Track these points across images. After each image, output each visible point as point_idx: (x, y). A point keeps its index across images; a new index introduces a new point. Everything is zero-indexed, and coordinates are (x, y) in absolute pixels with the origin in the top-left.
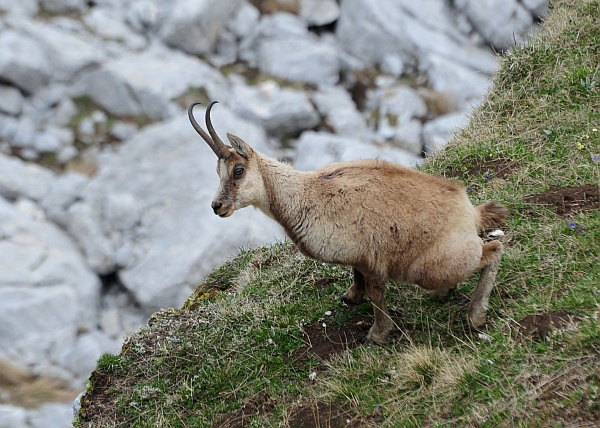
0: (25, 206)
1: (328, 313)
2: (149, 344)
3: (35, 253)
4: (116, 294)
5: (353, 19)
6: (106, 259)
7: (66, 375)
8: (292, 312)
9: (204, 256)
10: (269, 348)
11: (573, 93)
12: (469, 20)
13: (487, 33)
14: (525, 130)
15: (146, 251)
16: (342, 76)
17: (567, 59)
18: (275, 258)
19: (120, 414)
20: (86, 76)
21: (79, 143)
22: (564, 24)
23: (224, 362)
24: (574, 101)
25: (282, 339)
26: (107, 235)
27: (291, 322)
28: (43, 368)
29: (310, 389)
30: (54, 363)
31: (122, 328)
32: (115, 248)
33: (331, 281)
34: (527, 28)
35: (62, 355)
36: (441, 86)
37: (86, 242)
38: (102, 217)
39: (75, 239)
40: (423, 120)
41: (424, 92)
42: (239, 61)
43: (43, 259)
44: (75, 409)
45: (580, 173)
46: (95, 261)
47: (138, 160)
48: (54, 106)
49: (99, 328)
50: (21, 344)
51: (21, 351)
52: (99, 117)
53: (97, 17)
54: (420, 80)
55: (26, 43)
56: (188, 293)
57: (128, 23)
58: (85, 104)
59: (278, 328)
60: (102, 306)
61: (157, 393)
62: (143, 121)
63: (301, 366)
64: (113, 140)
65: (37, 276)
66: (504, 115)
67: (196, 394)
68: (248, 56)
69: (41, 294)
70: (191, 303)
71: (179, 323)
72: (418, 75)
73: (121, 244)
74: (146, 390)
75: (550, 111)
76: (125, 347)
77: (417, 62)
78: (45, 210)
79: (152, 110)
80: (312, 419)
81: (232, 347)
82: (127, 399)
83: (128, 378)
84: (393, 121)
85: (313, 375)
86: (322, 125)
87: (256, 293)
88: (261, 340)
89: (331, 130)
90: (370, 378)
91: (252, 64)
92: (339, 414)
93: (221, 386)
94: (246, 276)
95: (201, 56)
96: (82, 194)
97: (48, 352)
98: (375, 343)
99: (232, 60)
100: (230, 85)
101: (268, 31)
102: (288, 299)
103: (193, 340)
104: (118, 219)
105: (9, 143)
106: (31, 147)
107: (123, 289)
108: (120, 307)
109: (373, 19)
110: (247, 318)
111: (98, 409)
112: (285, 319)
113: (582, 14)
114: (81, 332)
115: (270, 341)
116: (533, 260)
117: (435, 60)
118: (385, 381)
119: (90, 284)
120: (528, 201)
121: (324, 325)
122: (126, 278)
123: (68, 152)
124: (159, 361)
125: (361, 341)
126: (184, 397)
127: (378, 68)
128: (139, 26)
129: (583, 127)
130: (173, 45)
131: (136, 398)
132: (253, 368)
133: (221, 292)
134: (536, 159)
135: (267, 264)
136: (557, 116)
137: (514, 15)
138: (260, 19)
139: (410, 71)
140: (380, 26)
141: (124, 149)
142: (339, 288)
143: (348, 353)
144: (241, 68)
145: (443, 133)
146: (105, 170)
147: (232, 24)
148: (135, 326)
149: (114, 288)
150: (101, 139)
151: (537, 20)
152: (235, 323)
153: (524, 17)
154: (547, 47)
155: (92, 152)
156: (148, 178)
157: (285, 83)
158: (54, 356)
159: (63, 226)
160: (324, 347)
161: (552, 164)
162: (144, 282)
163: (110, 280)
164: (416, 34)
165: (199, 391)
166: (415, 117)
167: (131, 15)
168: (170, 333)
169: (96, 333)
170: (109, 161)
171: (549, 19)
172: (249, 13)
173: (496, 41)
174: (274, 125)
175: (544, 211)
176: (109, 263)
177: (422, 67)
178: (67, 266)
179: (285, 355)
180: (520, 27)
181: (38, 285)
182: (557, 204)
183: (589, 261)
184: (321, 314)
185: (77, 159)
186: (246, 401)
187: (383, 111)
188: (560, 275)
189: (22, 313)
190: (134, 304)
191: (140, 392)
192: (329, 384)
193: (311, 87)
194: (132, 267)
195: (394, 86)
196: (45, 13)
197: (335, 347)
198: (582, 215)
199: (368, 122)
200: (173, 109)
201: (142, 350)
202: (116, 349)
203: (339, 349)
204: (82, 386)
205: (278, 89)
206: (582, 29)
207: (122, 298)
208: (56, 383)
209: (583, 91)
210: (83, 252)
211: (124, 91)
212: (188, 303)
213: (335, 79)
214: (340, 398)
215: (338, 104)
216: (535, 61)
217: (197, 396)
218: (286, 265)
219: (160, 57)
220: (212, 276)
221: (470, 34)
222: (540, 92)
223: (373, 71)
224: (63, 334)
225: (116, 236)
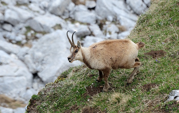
0: (13, 56)
1: (93, 84)
2: (45, 92)
3: (15, 68)
4: (37, 79)
5: (100, 6)
6: (34, 69)
7: (23, 100)
8: (83, 84)
9: (60, 69)
10: (77, 93)
11: (157, 26)
12: (130, 7)
13: (135, 10)
14: (144, 36)
15: (45, 68)
16: (97, 21)
17: (155, 17)
18: (79, 69)
19: (37, 110)
20: (29, 21)
21: (27, 39)
22: (155, 8)
23: (65, 97)
24: (157, 28)
25: (81, 91)
26: (35, 63)
27: (83, 86)
28: (17, 98)
29: (88, 104)
30: (20, 97)
31: (38, 88)
32: (37, 66)
33: (93, 75)
34: (145, 9)
35: (23, 94)
36: (123, 24)
37: (29, 65)
38: (33, 58)
39: (26, 64)
40: (118, 33)
41: (118, 25)
42: (70, 17)
43: (18, 69)
44: (25, 109)
45: (159, 47)
46: (31, 70)
47: (43, 43)
48: (21, 29)
49: (32, 88)
50: (12, 92)
51: (12, 94)
52: (32, 32)
53: (32, 6)
54: (117, 22)
55: (13, 12)
56: (56, 79)
57: (40, 7)
58: (29, 28)
59: (79, 88)
60: (33, 82)
61: (47, 105)
62: (44, 33)
63: (85, 98)
64: (36, 38)
65: (16, 74)
66: (139, 32)
67: (57, 105)
68: (72, 16)
69: (17, 79)
70: (57, 81)
71: (53, 87)
72: (117, 21)
73: (38, 66)
74: (44, 104)
75: (151, 31)
76: (39, 93)
77: (116, 18)
78: (18, 57)
79: (46, 30)
80: (88, 112)
81: (67, 93)
82: (39, 107)
83: (40, 101)
84: (110, 33)
85: (89, 100)
86: (91, 34)
87: (74, 78)
88: (75, 91)
89: (94, 36)
90: (104, 101)
91: (73, 18)
92: (95, 110)
93: (64, 103)
94: (71, 74)
95: (59, 16)
96: (28, 52)
97: (19, 94)
98: (105, 92)
99: (68, 17)
100: (67, 24)
101: (77, 10)
102: (82, 80)
103: (57, 91)
104: (37, 59)
105: (8, 39)
106: (14, 40)
107: (39, 77)
108: (38, 82)
109: (105, 6)
110: (71, 85)
111: (32, 109)
112: (81, 85)
113: (159, 5)
114: (27, 89)
115: (77, 91)
116: (146, 70)
117: (121, 17)
118: (108, 102)
119: (30, 76)
120: (145, 54)
121: (92, 87)
122: (40, 74)
123: (24, 41)
124: (48, 96)
125: (101, 91)
126: (55, 106)
127: (106, 19)
128: (43, 8)
129: (160, 35)
130: (52, 13)
131: (42, 106)
132: (73, 98)
133: (64, 78)
134: (147, 43)
135: (77, 71)
136: (153, 32)
137: (142, 5)
138: (75, 6)
139: (115, 20)
140: (107, 8)
141: (39, 40)
142: (95, 77)
143: (98, 94)
144: (70, 19)
145: (123, 36)
146: (34, 46)
147: (68, 8)
148: (42, 87)
149: (36, 77)
150: (33, 38)
151: (148, 7)
152: (68, 87)
153: (145, 6)
154: (150, 14)
155: (31, 41)
156: (46, 48)
157: (82, 23)
158: (20, 95)
159: (23, 61)
160: (92, 93)
161: (152, 45)
162: (45, 75)
163: (35, 75)
164: (116, 10)
165: (58, 104)
166: (116, 32)
167: (41, 5)
168: (51, 89)
169: (32, 89)
170: (35, 43)
171: (151, 7)
172: (72, 4)
173: (137, 12)
174: (79, 34)
175: (150, 57)
176: (35, 71)
177: (118, 19)
178: (24, 71)
179: (81, 95)
180: (144, 8)
181: (16, 76)
182: (153, 55)
183: (161, 70)
184: (91, 84)
185: (26, 43)
186: (71, 107)
187: (108, 30)
188: (154, 74)
189: (12, 84)
190: (42, 81)
191: (43, 105)
192: (93, 102)
193: (88, 24)
194: (41, 72)
195: (110, 24)
196: (18, 4)
197: (94, 93)
198: (159, 58)
199: (103, 33)
200: (52, 30)
201: (43, 94)
202: (37, 93)
203: (95, 93)
204: (28, 103)
205: (80, 25)
206: (159, 9)
207: (39, 80)
208: (21, 102)
209: (160, 25)
210: (28, 68)
211: (39, 25)
212: (56, 81)
213: (95, 22)
214: (96, 106)
215: (96, 29)
216: (147, 18)
217: (58, 106)
218: (82, 71)
219: (49, 16)
220: (62, 74)
221: (130, 10)
222: (148, 26)
223: (105, 20)
224: (23, 89)
225: (37, 63)
